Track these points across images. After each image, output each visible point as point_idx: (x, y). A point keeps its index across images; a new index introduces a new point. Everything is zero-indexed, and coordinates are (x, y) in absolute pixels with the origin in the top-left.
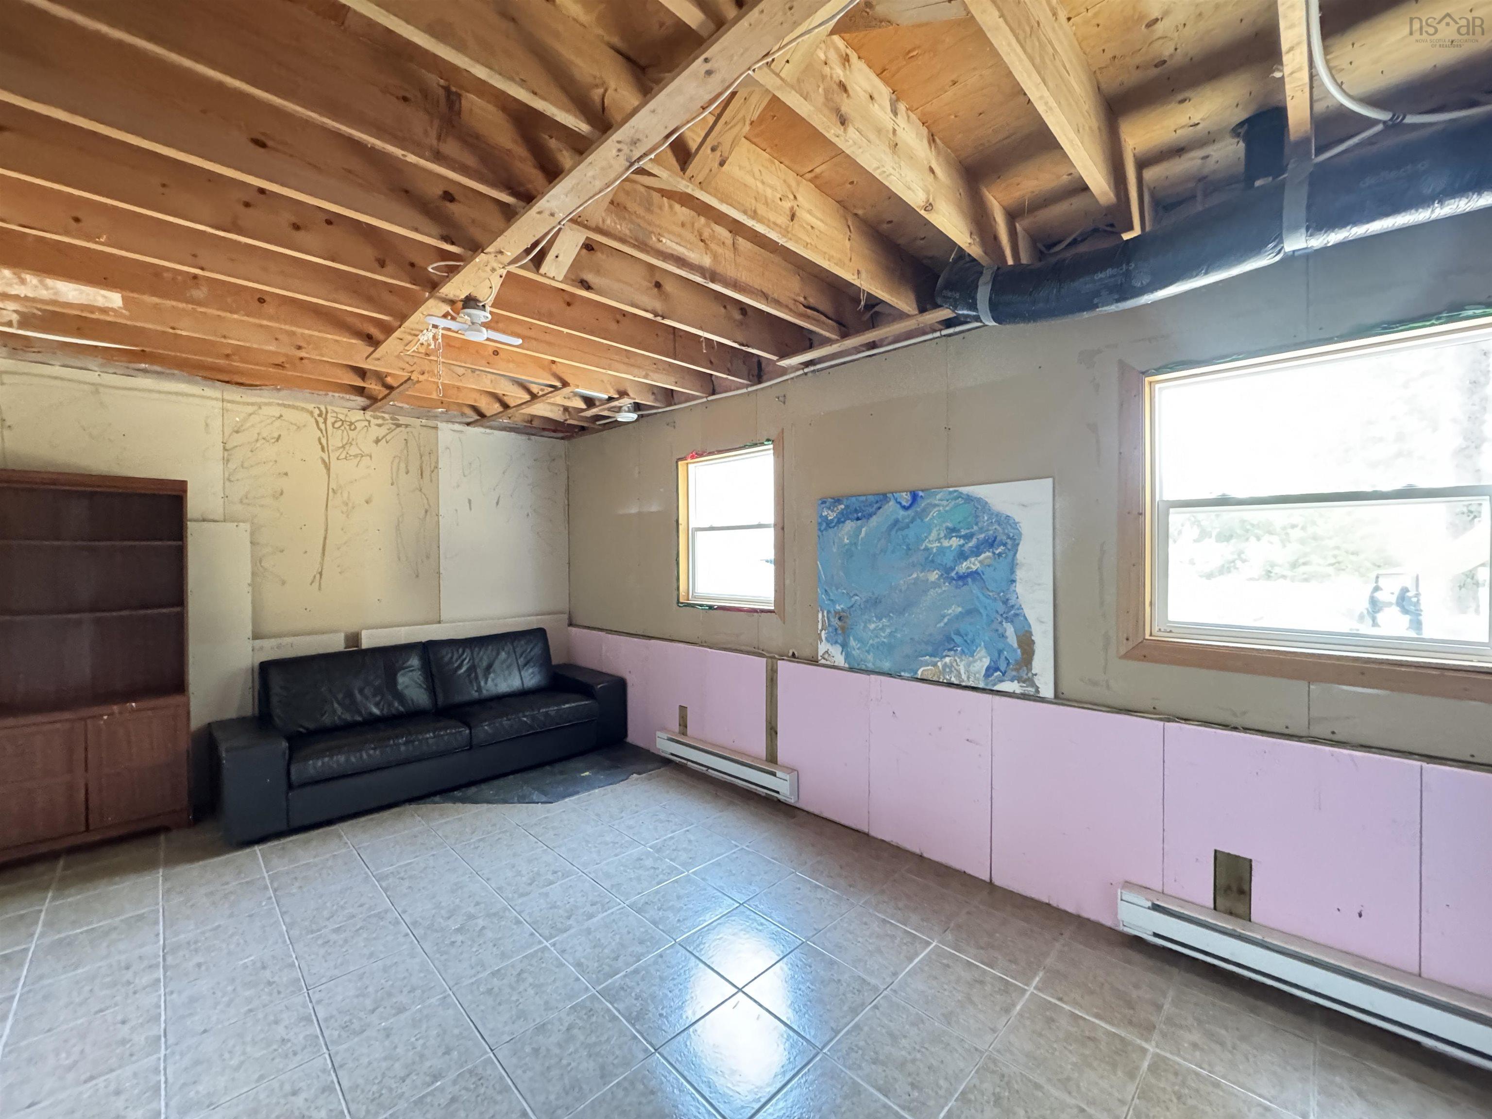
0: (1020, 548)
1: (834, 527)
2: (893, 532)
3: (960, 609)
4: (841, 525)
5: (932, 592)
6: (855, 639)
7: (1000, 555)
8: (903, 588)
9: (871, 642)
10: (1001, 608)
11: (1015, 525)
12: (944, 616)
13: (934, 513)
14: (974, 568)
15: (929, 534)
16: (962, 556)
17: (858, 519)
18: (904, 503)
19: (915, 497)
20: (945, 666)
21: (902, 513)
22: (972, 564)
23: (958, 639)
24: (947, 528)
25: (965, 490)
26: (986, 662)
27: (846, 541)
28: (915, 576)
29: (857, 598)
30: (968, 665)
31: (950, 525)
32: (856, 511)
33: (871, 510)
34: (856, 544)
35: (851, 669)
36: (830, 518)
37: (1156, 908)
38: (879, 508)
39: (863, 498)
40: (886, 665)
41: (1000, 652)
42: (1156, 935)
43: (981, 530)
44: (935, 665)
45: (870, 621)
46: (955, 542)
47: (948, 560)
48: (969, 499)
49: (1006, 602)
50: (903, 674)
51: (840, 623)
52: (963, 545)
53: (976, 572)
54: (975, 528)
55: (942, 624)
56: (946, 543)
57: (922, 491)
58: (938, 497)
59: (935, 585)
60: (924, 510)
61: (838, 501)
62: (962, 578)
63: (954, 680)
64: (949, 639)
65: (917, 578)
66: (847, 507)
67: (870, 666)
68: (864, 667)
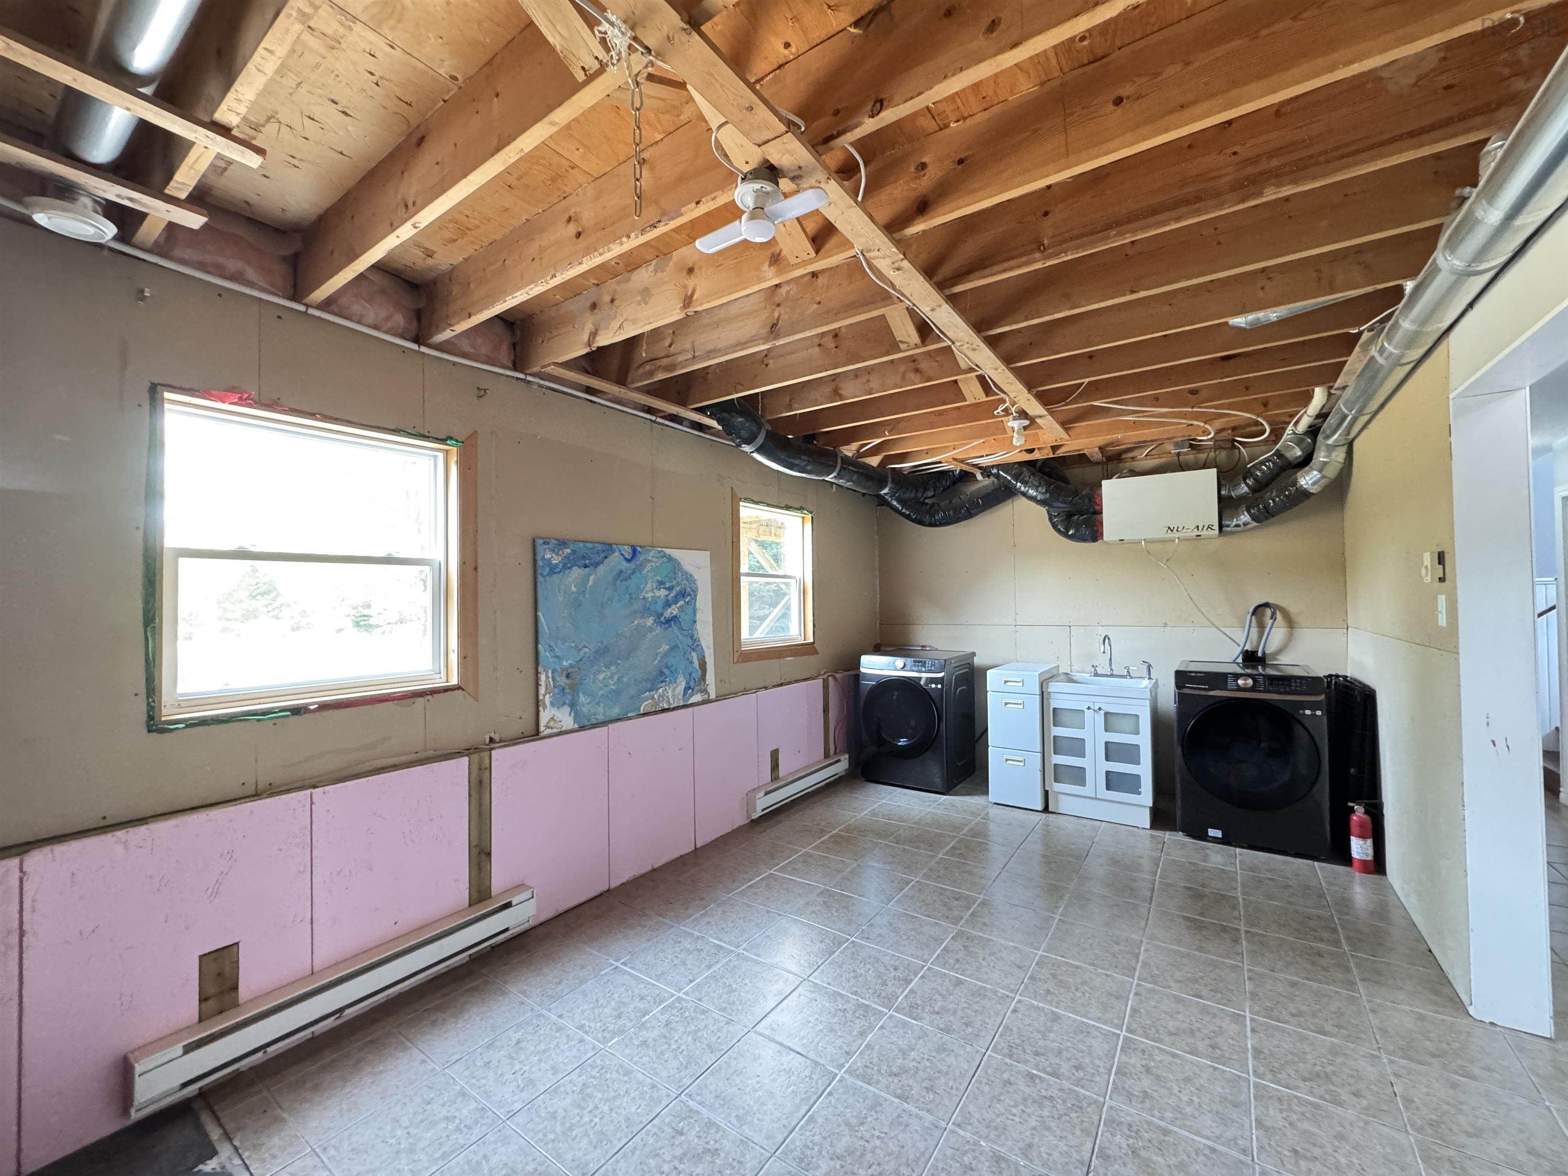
0: (698, 597)
1: (559, 573)
2: (618, 582)
3: (667, 647)
4: (567, 571)
5: (649, 636)
6: (585, 694)
7: (688, 603)
8: (628, 635)
9: (601, 692)
10: (690, 641)
11: (694, 581)
12: (657, 655)
13: (648, 567)
14: (675, 613)
15: (646, 585)
16: (668, 604)
17: (586, 566)
18: (627, 556)
19: (634, 551)
20: (660, 696)
21: (625, 565)
22: (673, 610)
23: (666, 671)
24: (658, 581)
25: (668, 551)
26: (683, 684)
27: (574, 589)
28: (636, 622)
29: (586, 650)
30: (674, 690)
31: (659, 578)
32: (584, 558)
33: (599, 559)
34: (584, 592)
35: (582, 728)
36: (554, 562)
37: (767, 794)
38: (606, 557)
39: (590, 545)
40: (615, 712)
41: (690, 674)
42: (763, 810)
43: (678, 584)
44: (653, 698)
45: (599, 672)
46: (663, 593)
47: (659, 607)
48: (670, 559)
49: (692, 637)
50: (629, 715)
51: (567, 681)
52: (667, 596)
53: (676, 617)
54: (675, 582)
55: (656, 662)
56: (657, 594)
57: (641, 547)
58: (651, 554)
59: (651, 629)
60: (641, 564)
61: (563, 543)
62: (668, 621)
63: (666, 706)
64: (662, 673)
65: (638, 626)
66: (574, 552)
67: (601, 718)
68: (594, 721)
